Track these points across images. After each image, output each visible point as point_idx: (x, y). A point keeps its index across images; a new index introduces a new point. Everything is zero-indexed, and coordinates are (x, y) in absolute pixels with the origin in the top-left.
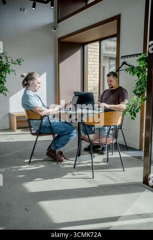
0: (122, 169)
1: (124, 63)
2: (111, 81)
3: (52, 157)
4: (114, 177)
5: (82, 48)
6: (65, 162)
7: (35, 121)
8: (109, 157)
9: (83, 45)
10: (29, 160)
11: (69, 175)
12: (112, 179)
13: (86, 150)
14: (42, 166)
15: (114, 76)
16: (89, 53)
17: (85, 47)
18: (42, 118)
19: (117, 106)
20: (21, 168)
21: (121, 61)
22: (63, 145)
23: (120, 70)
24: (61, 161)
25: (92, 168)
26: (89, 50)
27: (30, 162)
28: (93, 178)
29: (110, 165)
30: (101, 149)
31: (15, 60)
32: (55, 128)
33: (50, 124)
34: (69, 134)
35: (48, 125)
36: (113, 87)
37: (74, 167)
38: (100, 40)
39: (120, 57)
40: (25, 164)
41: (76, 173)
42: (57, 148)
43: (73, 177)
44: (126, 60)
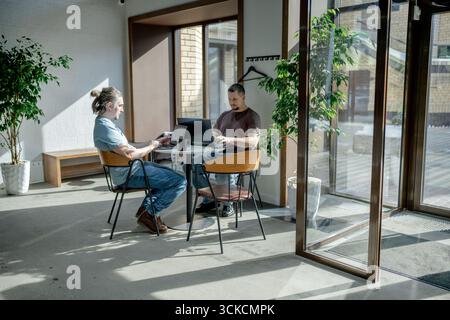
0: (262, 237)
1: (252, 69)
2: (234, 99)
3: (147, 226)
4: (253, 250)
5: (170, 34)
6: (170, 232)
7: (118, 169)
8: (239, 219)
9: (172, 29)
10: (110, 234)
11: (183, 252)
12: (251, 253)
13: (198, 211)
14: (134, 242)
15: (239, 91)
16: (182, 42)
17: (177, 32)
18: (131, 163)
20: (100, 248)
21: (247, 65)
22: (166, 205)
23: (245, 78)
24: (163, 231)
25: (220, 238)
26: (182, 37)
27: (111, 238)
28: (222, 252)
29: (241, 232)
30: (221, 208)
31: (56, 58)
33: (145, 173)
34: (176, 186)
35: (141, 174)
36: (237, 109)
37: (188, 240)
38: (204, 23)
39: (245, 59)
40: (104, 240)
41: (192, 248)
42: (157, 210)
43: (190, 254)
44: (255, 64)
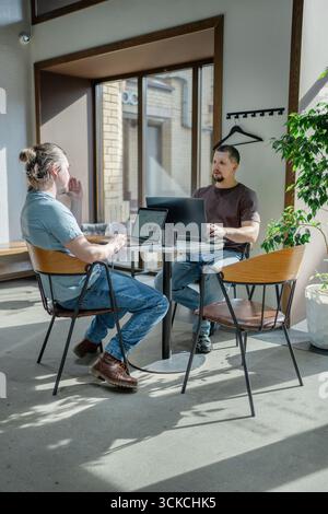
0: (297, 382)
1: (236, 129)
5: (90, 90)
9: (92, 83)
16: (106, 105)
17: (98, 87)
18: (89, 269)
19: (239, 231)
21: (227, 125)
26: (106, 97)
27: (55, 392)
28: (253, 415)
32: (122, 294)
37: (183, 391)
38: (140, 75)
39: (224, 116)
41: (199, 408)
43: (201, 420)
44: (241, 122)
